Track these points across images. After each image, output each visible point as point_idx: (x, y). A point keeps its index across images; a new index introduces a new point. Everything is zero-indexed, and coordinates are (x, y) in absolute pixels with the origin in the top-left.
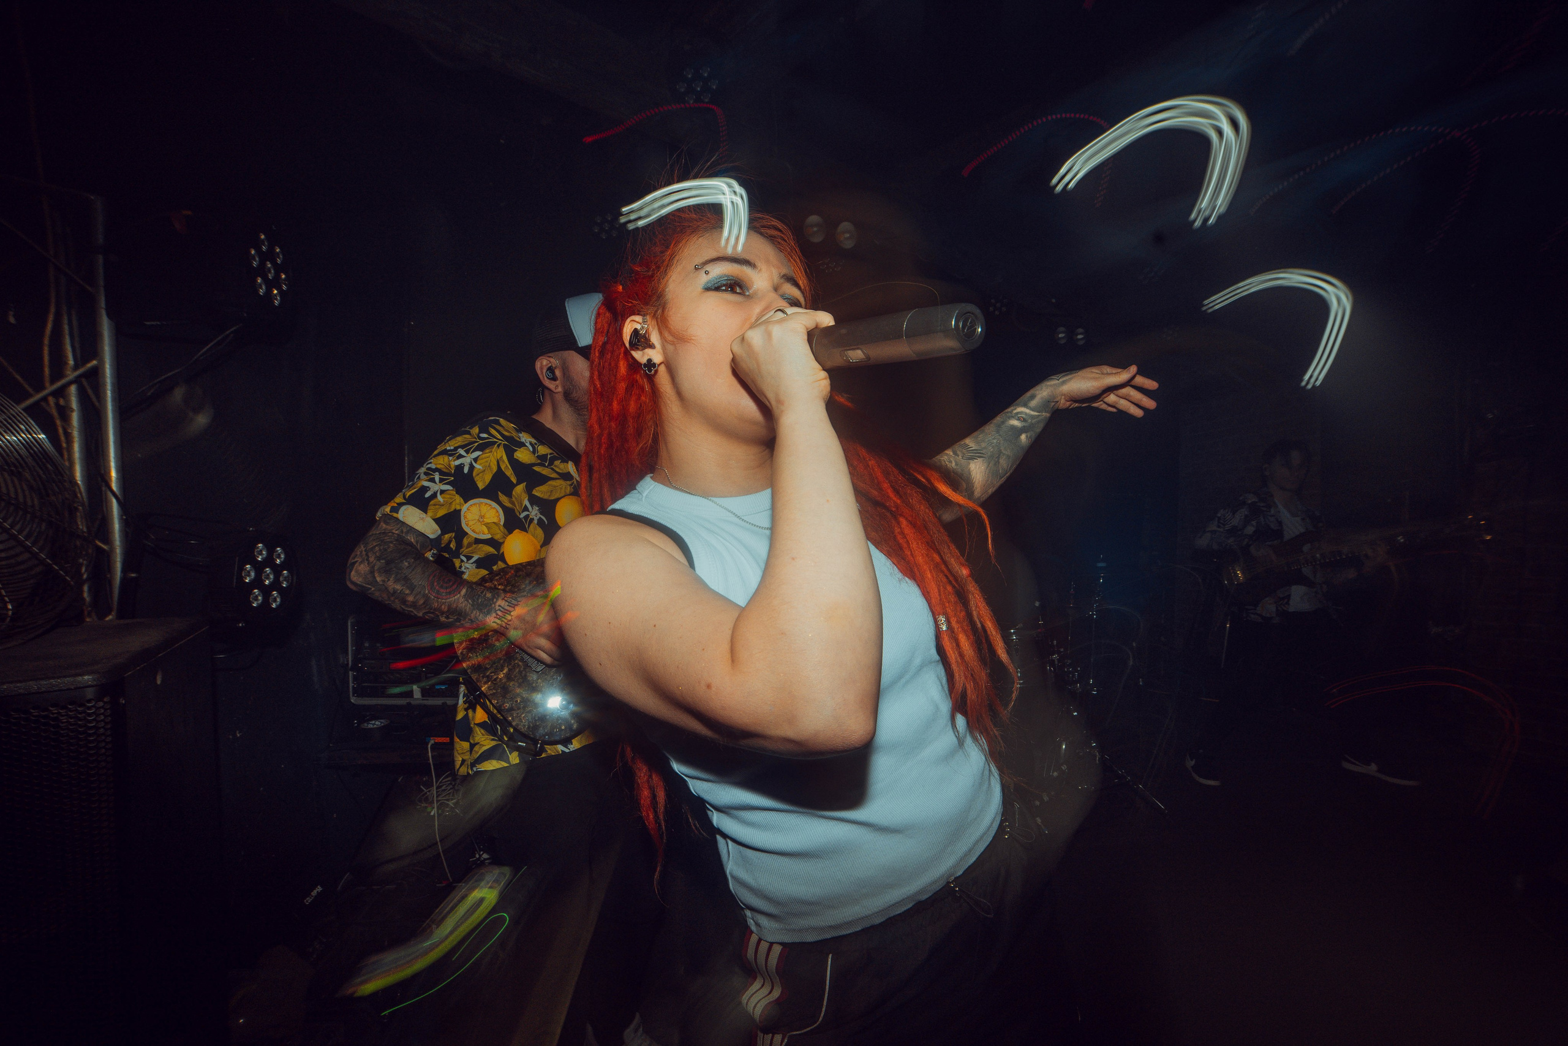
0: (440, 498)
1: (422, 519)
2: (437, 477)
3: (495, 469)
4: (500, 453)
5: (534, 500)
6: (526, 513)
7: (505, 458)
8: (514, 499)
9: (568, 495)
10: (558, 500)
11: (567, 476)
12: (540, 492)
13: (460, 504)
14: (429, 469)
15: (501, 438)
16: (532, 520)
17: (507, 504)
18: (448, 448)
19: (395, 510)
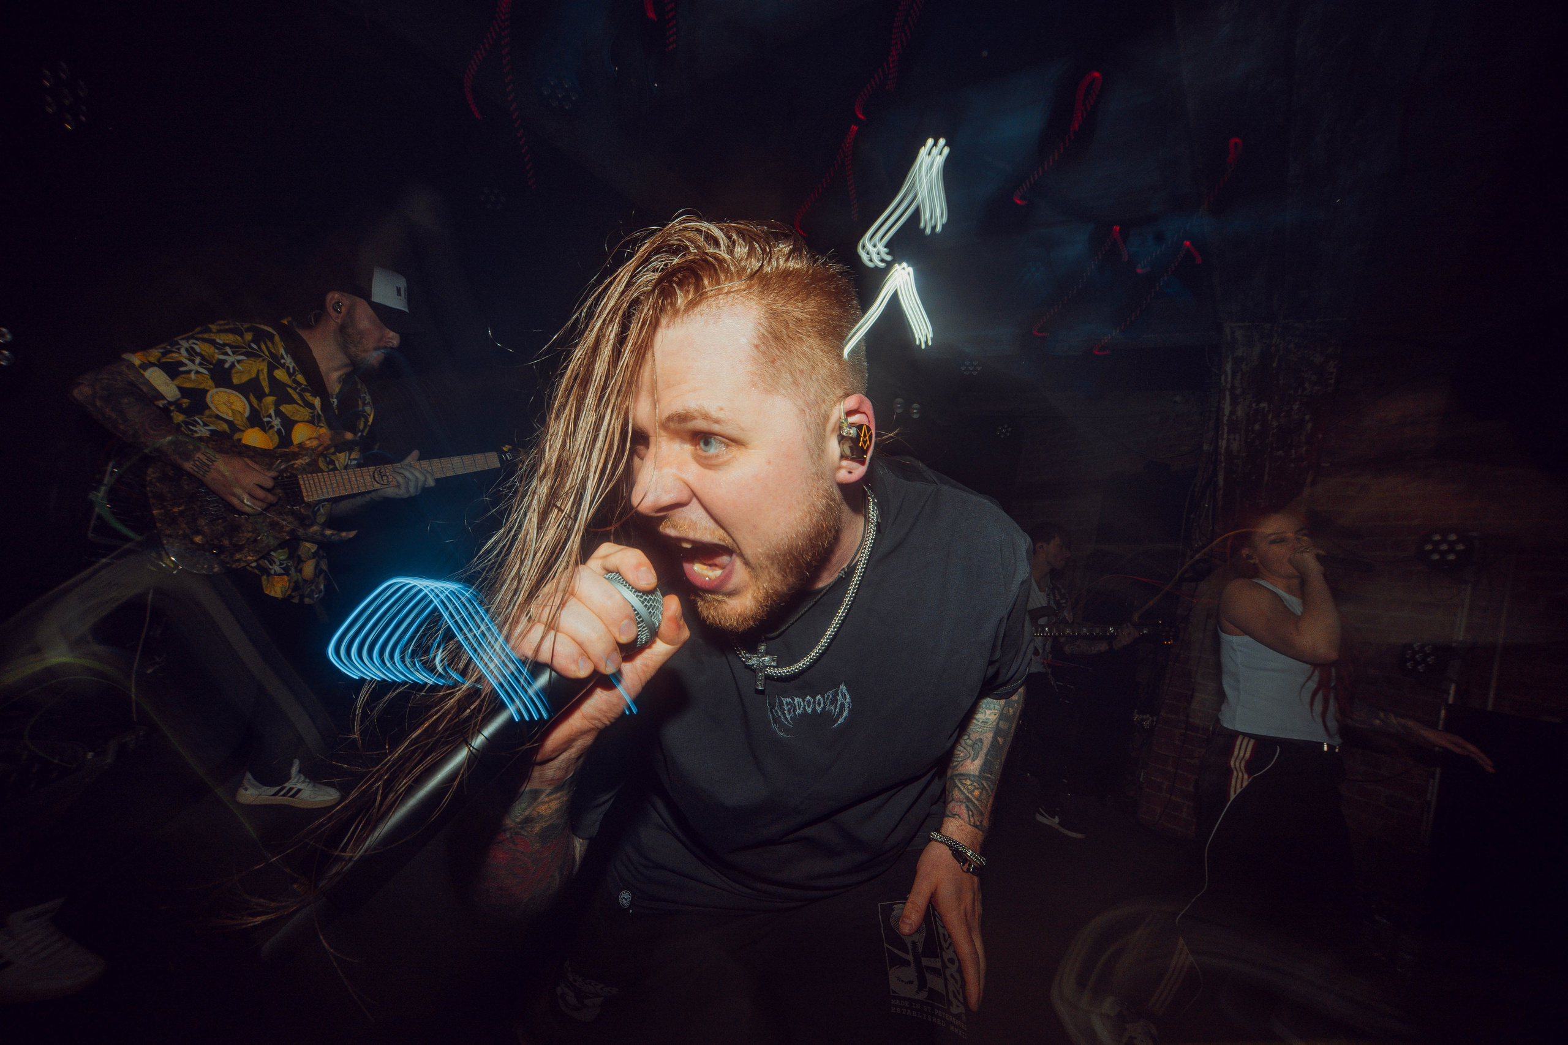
0: (193, 376)
1: (167, 384)
2: (198, 360)
3: (254, 375)
4: (264, 367)
5: (279, 413)
6: (269, 419)
7: (265, 371)
8: (262, 405)
9: (306, 422)
10: (297, 422)
11: (312, 406)
12: (286, 409)
13: (210, 387)
14: (192, 348)
15: (268, 355)
16: (272, 427)
17: (256, 405)
18: (218, 341)
19: (145, 366)
